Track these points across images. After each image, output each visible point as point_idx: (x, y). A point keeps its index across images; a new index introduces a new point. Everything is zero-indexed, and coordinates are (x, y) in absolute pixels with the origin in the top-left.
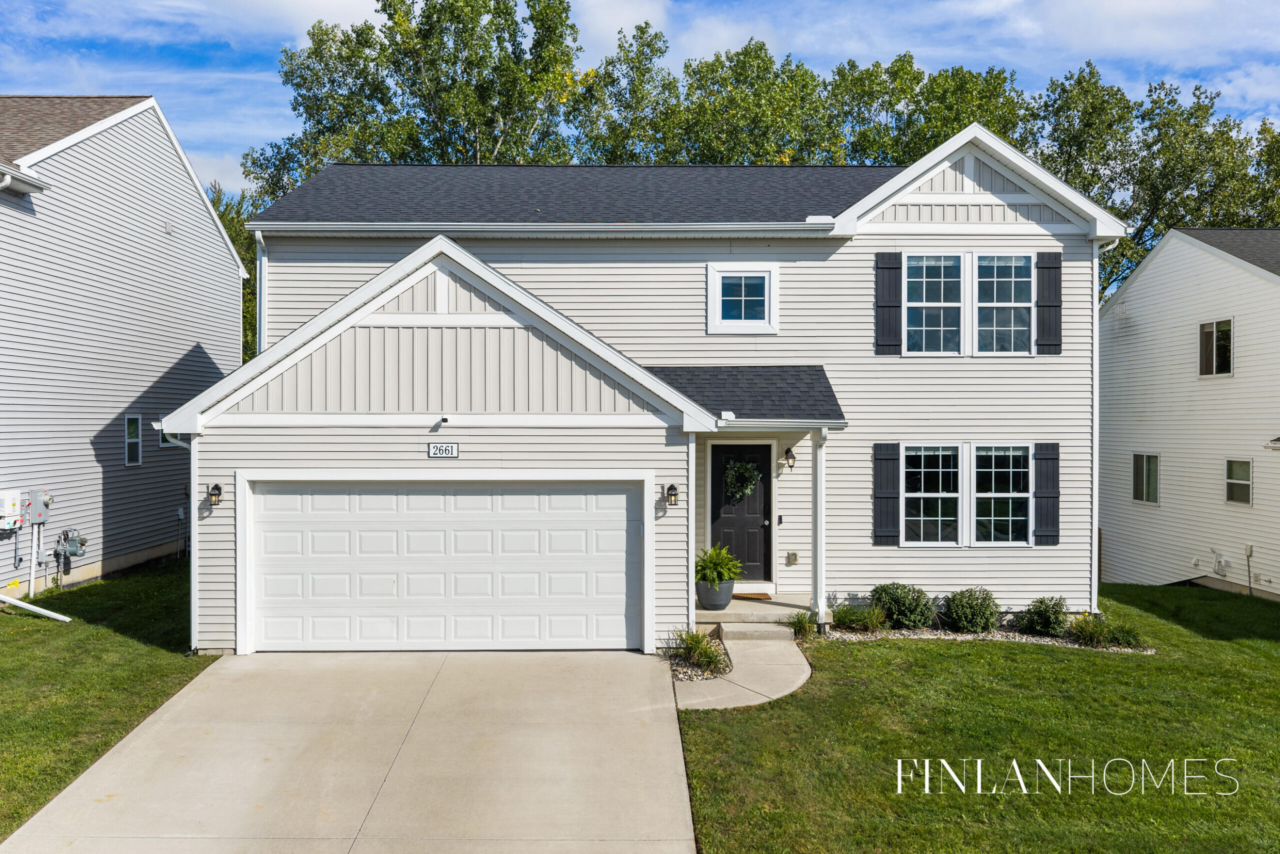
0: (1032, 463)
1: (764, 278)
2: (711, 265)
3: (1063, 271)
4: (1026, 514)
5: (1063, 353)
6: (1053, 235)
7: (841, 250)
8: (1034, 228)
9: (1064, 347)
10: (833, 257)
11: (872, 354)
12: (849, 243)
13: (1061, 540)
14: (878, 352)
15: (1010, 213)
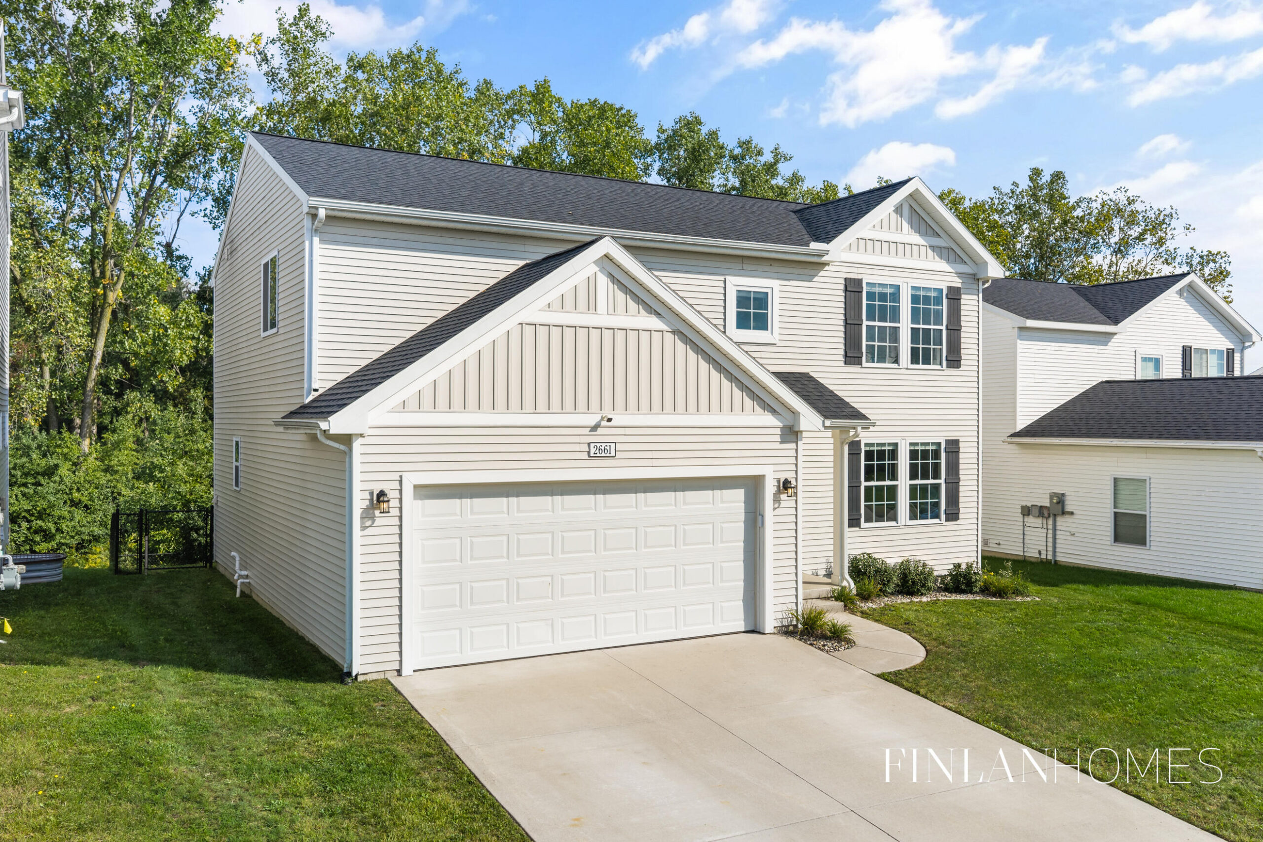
0: (943, 455)
1: (767, 293)
2: (728, 278)
3: (962, 302)
4: (939, 497)
5: (962, 368)
6: (956, 273)
7: (822, 273)
8: (943, 266)
9: (962, 362)
10: (816, 279)
11: (842, 364)
12: (827, 268)
13: (961, 516)
14: (846, 363)
15: (930, 252)
